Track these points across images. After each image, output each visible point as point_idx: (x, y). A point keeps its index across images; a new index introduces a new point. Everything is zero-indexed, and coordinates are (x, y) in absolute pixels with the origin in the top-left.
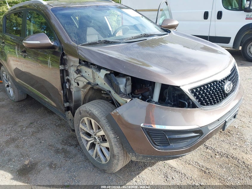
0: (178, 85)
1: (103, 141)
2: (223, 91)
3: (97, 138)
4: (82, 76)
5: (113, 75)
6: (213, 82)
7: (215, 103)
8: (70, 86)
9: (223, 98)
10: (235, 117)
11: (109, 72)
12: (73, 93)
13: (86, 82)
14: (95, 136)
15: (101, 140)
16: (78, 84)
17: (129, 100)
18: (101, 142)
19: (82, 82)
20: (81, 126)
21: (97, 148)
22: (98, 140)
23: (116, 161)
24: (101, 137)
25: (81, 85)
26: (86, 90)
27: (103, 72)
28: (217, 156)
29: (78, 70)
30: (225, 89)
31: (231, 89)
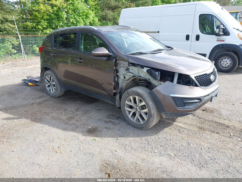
0: (189, 74)
1: (142, 109)
2: (210, 80)
3: (138, 108)
4: (130, 72)
5: (152, 70)
6: (205, 74)
7: (206, 86)
8: (118, 80)
9: (210, 84)
10: (216, 96)
11: (149, 69)
12: (120, 83)
13: (131, 76)
14: (137, 107)
15: (141, 109)
16: (125, 78)
17: (163, 83)
18: (141, 110)
19: (129, 76)
20: (127, 102)
21: (137, 115)
22: (139, 109)
23: (152, 119)
24: (140, 107)
25: (127, 78)
26: (128, 82)
27: (145, 69)
28: (206, 122)
29: (127, 69)
30: (211, 79)
31: (214, 79)
